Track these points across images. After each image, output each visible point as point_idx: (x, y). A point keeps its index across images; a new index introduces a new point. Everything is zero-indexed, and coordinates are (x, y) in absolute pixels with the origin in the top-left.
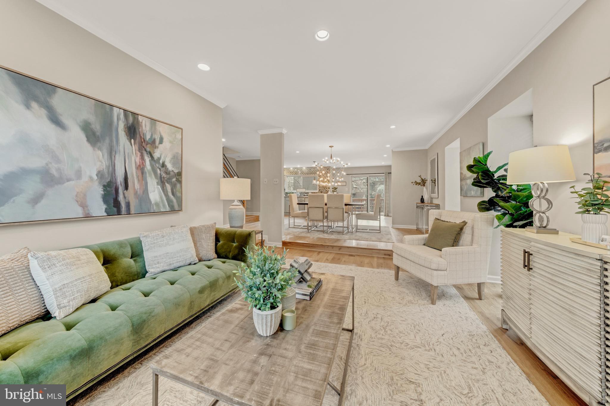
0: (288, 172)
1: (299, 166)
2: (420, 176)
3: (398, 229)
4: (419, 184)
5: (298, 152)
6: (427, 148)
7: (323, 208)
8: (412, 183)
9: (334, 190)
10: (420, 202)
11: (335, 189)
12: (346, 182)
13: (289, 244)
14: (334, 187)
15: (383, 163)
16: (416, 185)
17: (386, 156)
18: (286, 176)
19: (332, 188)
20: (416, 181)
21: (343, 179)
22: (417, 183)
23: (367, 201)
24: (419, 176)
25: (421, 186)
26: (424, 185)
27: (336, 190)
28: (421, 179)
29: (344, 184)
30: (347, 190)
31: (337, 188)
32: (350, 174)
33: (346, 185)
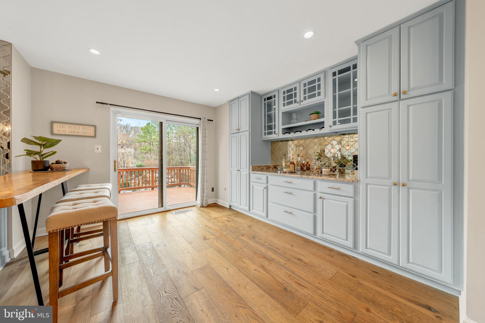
12: (95, 127)
29: (90, 131)
30: (100, 150)
31: (60, 141)
32: (110, 105)
33: (95, 137)
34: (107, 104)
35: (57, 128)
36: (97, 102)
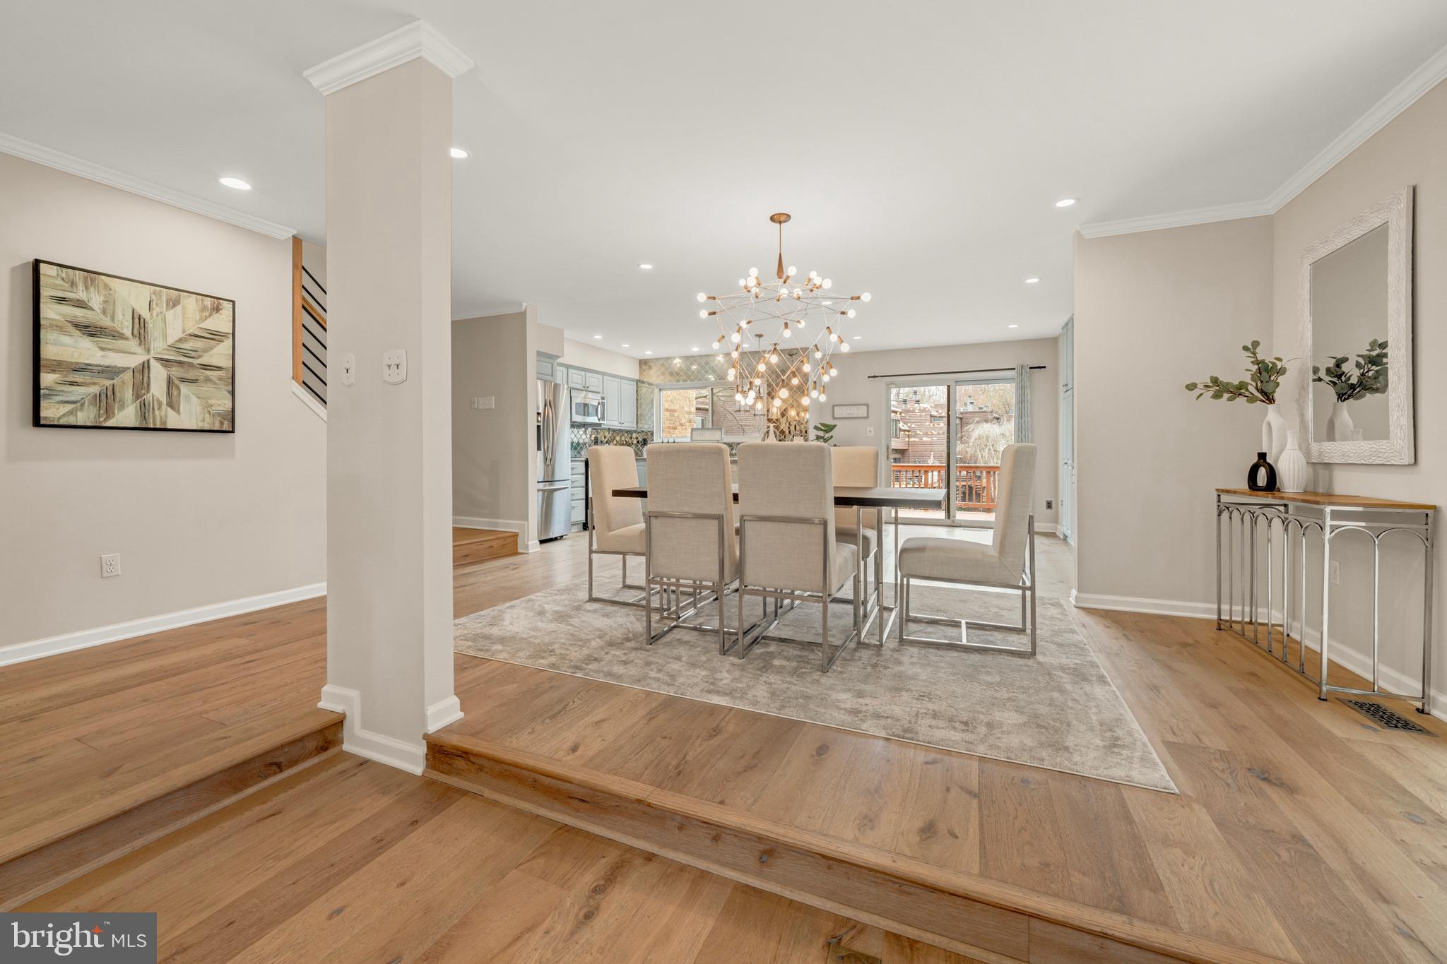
0: (663, 374)
1: (695, 350)
2: (1252, 348)
3: (1113, 618)
4: (1237, 391)
5: (646, 267)
6: (1269, 206)
7: (719, 518)
8: (1191, 387)
9: (821, 433)
10: (1244, 485)
11: (827, 432)
12: (867, 405)
13: (460, 763)
14: (822, 424)
15: (1014, 329)
16: (1217, 396)
17: (1034, 280)
18: (657, 386)
19: (816, 428)
20: (1215, 381)
21: (834, 372)
22: (1220, 388)
23: (943, 473)
24: (1246, 348)
25: (1252, 400)
26: (1269, 398)
27: (827, 435)
28: (1257, 362)
29: (862, 411)
30: (872, 434)
31: (835, 426)
32: (881, 376)
33: (867, 417)
34: (878, 377)
35: (839, 412)
36: (869, 377)
